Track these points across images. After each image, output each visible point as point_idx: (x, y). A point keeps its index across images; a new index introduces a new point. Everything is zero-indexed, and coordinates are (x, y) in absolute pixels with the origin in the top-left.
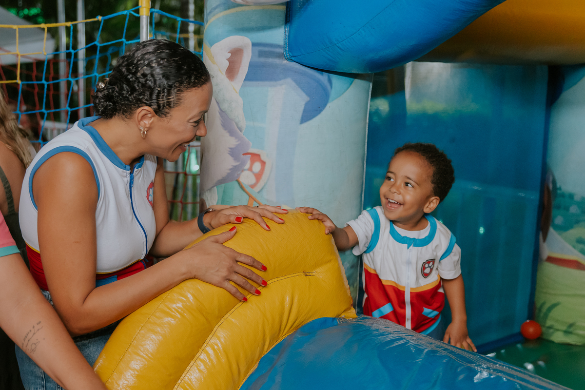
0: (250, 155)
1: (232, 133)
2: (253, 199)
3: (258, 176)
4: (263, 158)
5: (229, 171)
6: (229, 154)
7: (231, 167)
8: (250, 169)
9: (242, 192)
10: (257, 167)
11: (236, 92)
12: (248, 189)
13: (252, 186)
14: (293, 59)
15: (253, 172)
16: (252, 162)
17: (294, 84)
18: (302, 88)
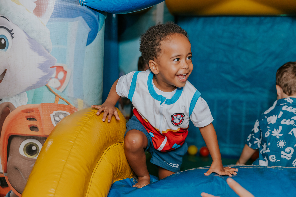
0: (56, 68)
1: (41, 53)
2: (59, 97)
3: (62, 81)
4: (65, 69)
5: (39, 80)
6: (38, 68)
7: (40, 77)
8: (56, 77)
9: (50, 93)
10: (61, 75)
11: (44, 25)
12: (55, 91)
13: (58, 89)
14: (85, 4)
15: (58, 79)
16: (58, 72)
17: (83, 20)
18: (87, 23)
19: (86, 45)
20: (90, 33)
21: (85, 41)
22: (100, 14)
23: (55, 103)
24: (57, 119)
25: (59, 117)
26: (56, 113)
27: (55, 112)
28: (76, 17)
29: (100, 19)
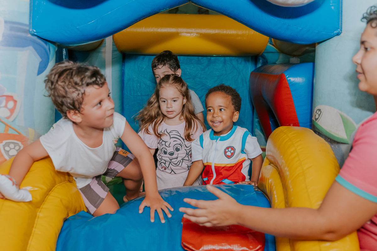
0: (5, 97)
2: (9, 126)
3: (12, 111)
4: (15, 98)
8: (6, 106)
10: (11, 104)
12: (5, 120)
13: (8, 118)
14: (35, 34)
15: (8, 108)
16: (7, 101)
17: (34, 50)
18: (38, 53)
19: (36, 74)
20: (41, 63)
21: (36, 71)
22: (50, 44)
23: (5, 133)
24: (7, 148)
25: (9, 146)
26: (6, 143)
27: (4, 142)
28: (26, 46)
29: (51, 50)
